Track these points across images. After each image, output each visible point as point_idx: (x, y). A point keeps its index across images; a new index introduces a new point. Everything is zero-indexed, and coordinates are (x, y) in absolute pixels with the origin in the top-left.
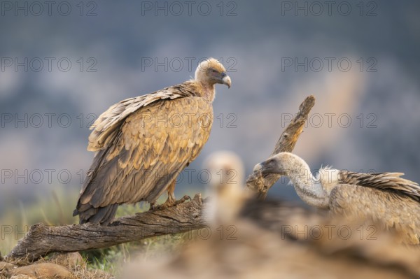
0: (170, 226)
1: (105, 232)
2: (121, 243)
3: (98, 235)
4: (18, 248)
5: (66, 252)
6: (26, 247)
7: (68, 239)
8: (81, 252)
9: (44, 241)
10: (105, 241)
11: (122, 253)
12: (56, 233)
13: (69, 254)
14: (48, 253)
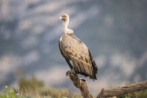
0: (142, 87)
1: (123, 90)
2: (128, 93)
3: (121, 91)
4: (98, 96)
5: (112, 96)
6: (101, 95)
7: (112, 92)
8: (116, 96)
9: (106, 93)
10: (123, 93)
11: (129, 97)
12: (109, 91)
13: (113, 97)
14: (107, 97)
